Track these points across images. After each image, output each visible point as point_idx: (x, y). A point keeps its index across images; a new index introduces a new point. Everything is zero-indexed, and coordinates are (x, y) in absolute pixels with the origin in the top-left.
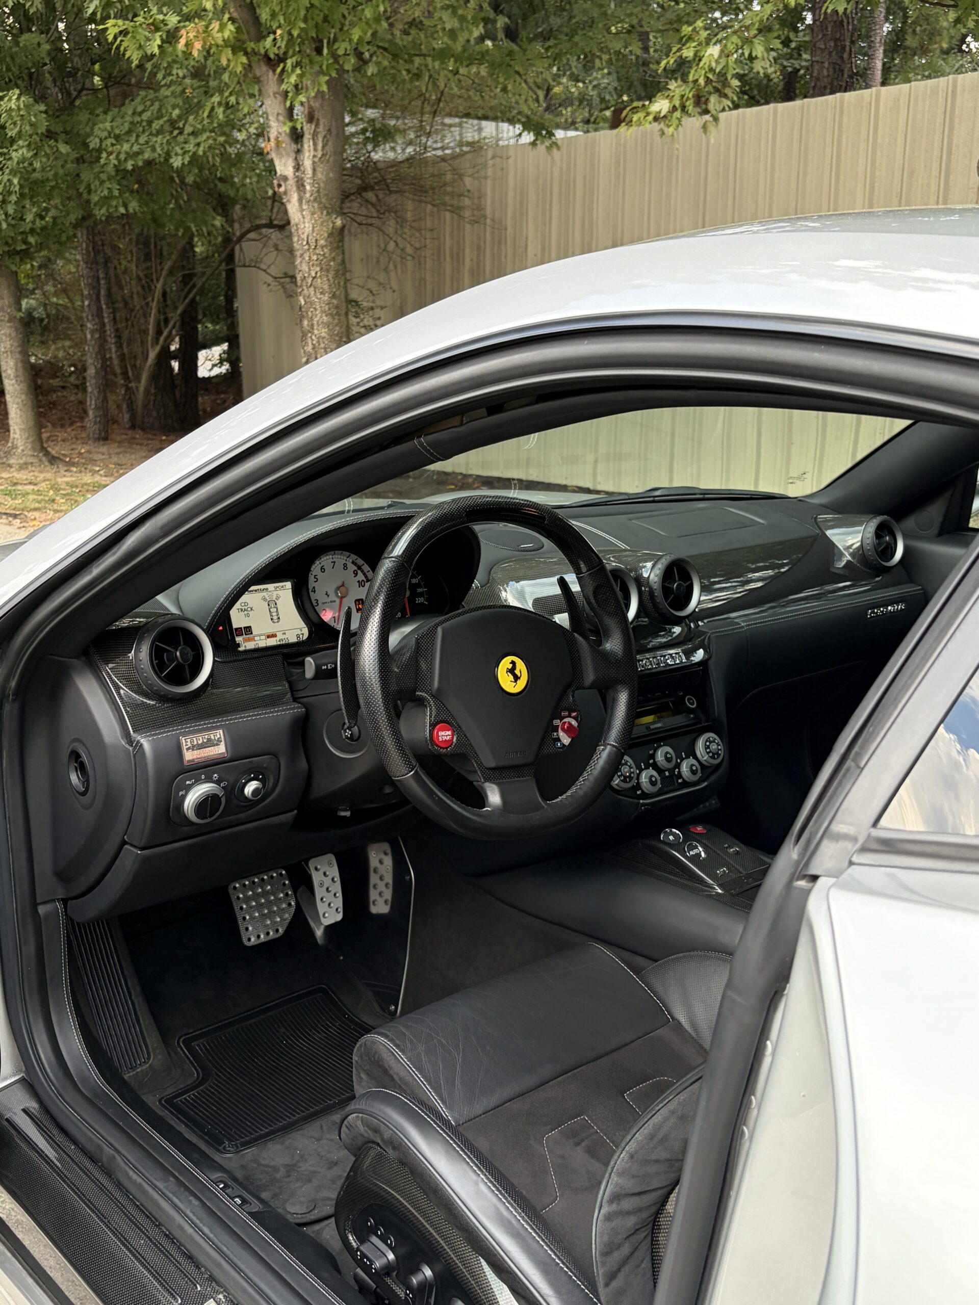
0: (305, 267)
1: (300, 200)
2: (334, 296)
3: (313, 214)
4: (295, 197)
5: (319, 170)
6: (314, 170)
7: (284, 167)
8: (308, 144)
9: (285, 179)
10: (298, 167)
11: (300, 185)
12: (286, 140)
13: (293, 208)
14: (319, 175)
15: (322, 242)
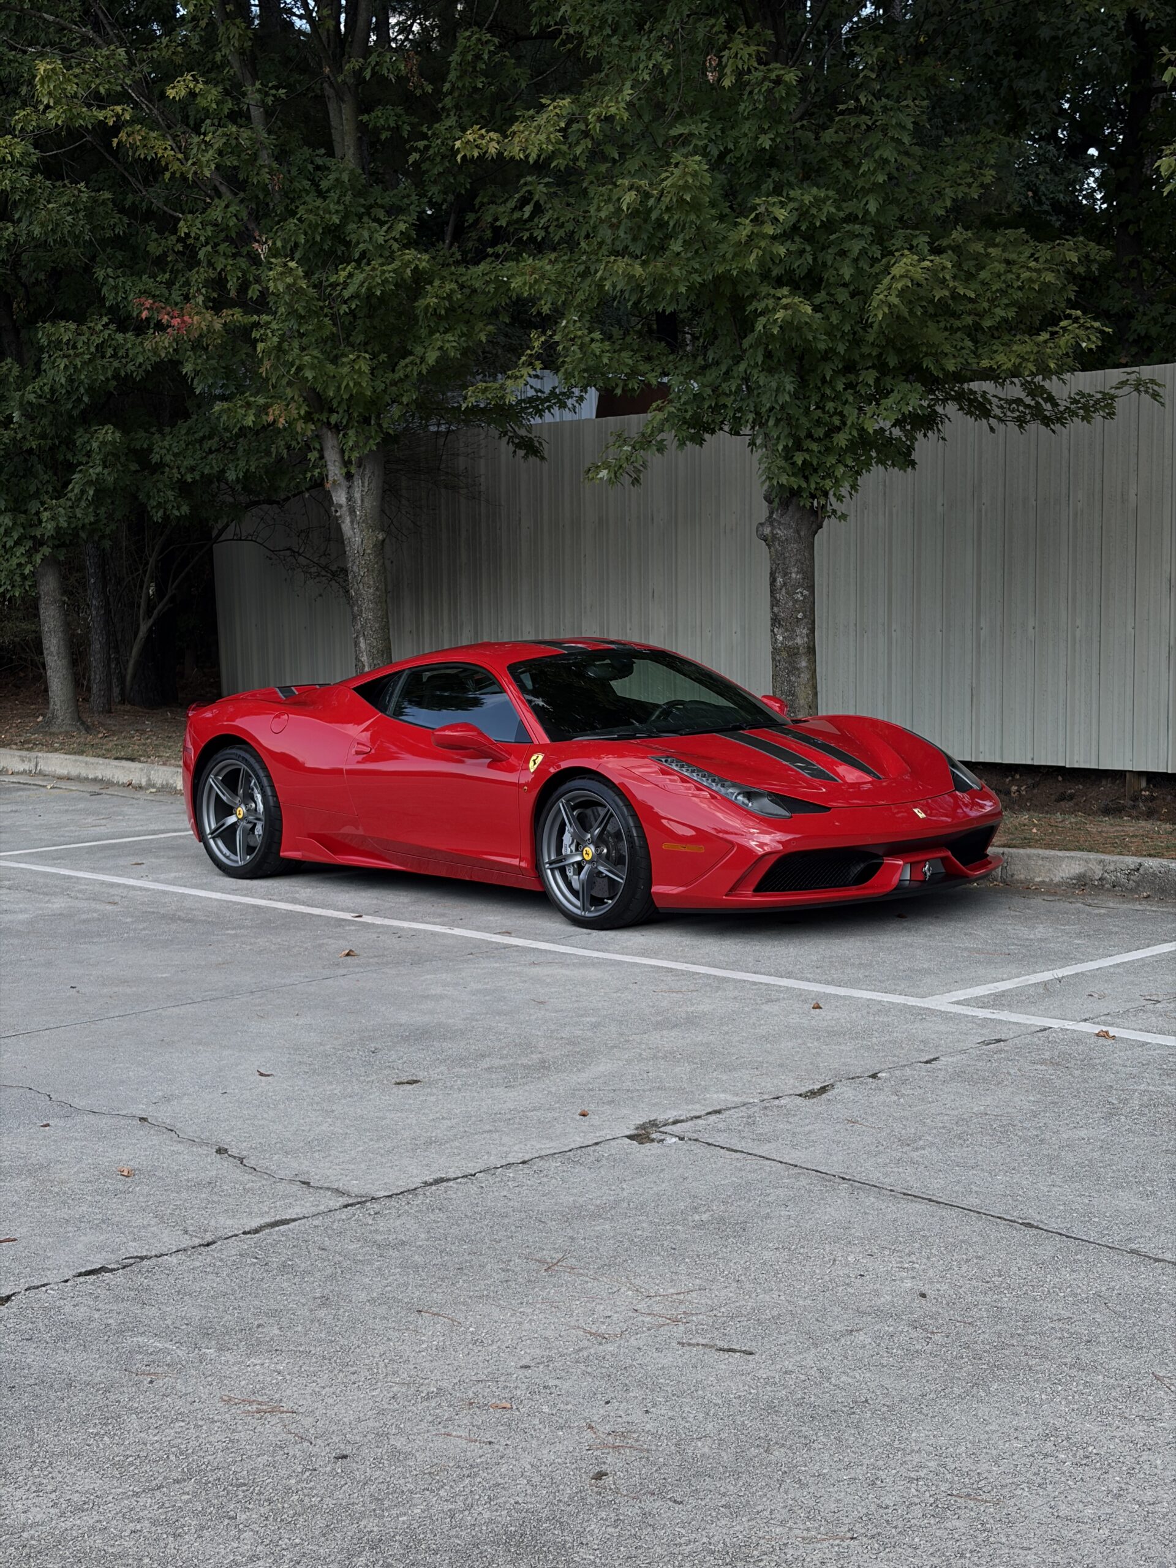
0: (355, 569)
1: (352, 522)
2: (377, 589)
3: (362, 531)
4: (348, 520)
5: (366, 500)
6: (362, 501)
7: (340, 497)
8: (357, 482)
9: (341, 506)
10: (350, 499)
11: (352, 511)
12: (340, 479)
13: (346, 526)
14: (366, 504)
15: (369, 551)
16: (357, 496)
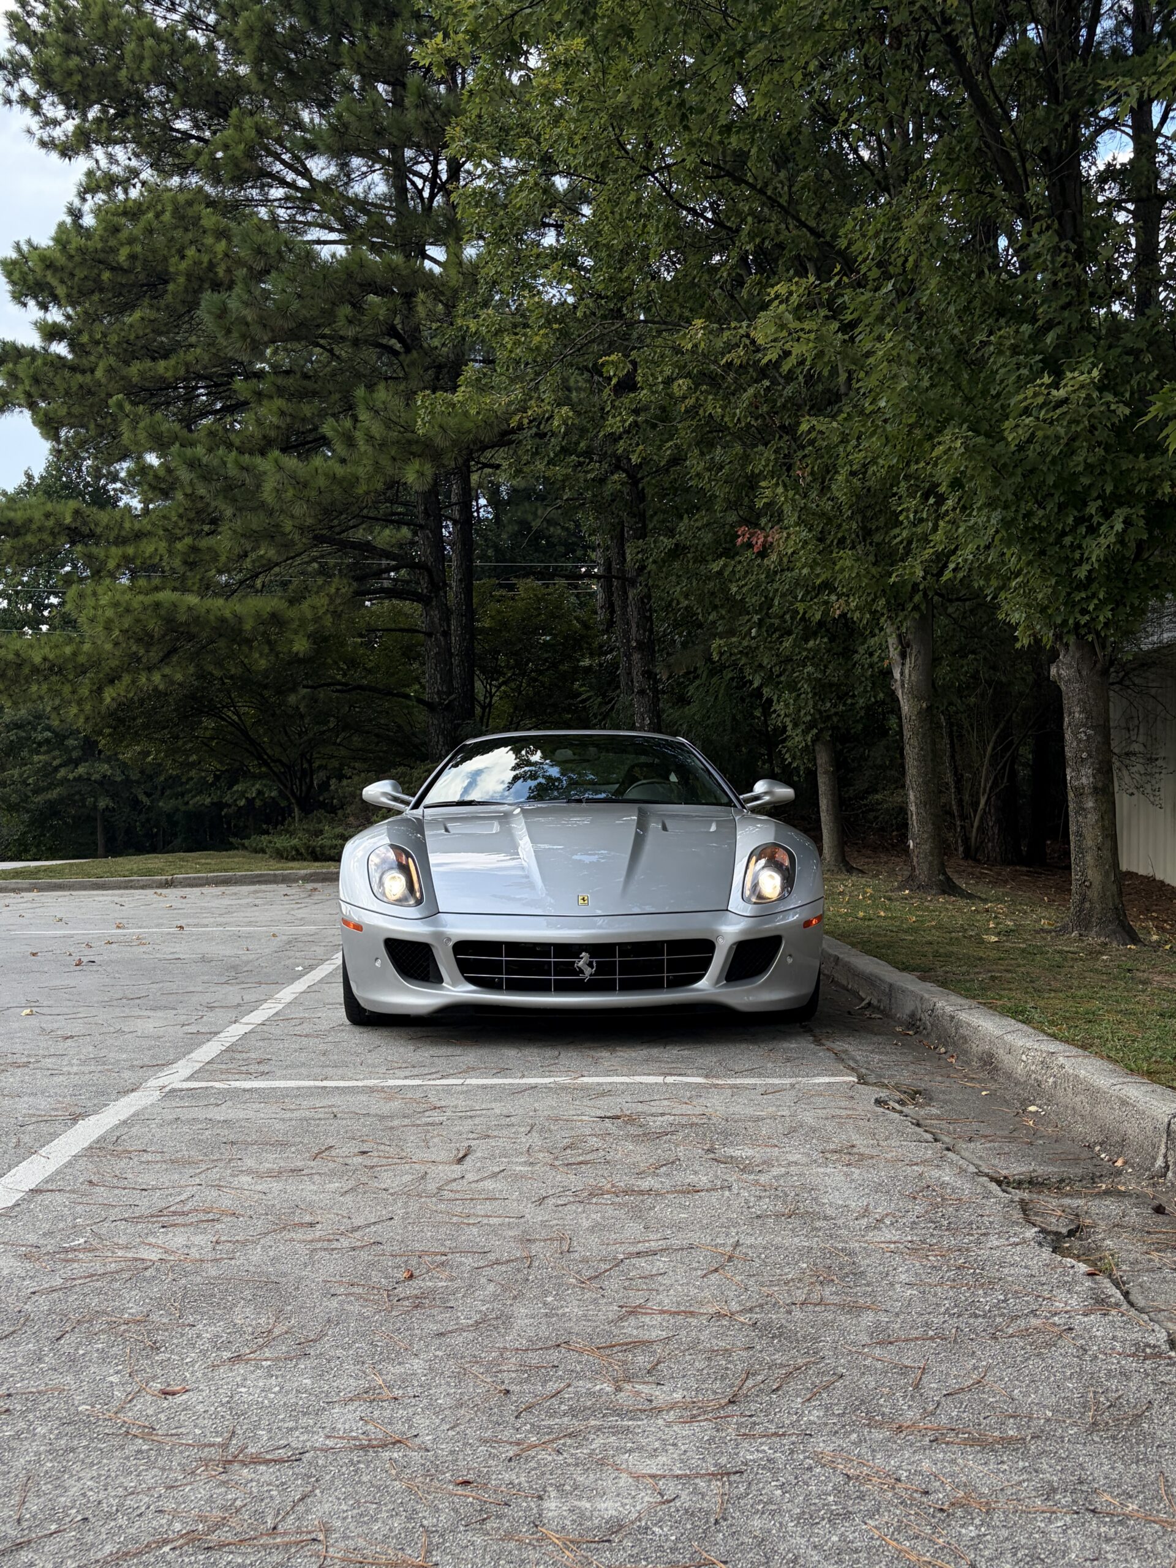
1: (903, 693)
3: (911, 701)
4: (901, 691)
5: (913, 675)
6: (910, 675)
7: (897, 674)
8: (907, 661)
9: (897, 681)
10: (902, 674)
12: (897, 658)
13: (901, 698)
14: (914, 678)
16: (907, 672)
